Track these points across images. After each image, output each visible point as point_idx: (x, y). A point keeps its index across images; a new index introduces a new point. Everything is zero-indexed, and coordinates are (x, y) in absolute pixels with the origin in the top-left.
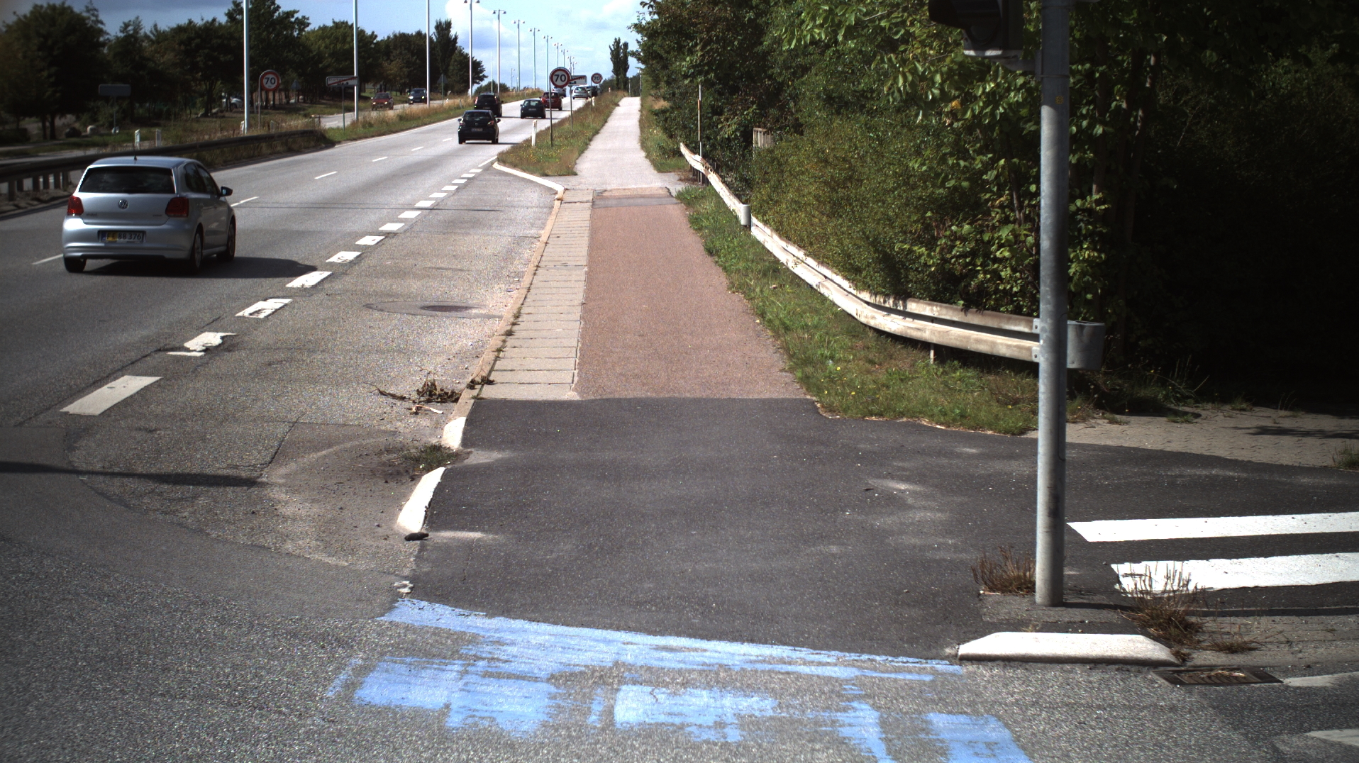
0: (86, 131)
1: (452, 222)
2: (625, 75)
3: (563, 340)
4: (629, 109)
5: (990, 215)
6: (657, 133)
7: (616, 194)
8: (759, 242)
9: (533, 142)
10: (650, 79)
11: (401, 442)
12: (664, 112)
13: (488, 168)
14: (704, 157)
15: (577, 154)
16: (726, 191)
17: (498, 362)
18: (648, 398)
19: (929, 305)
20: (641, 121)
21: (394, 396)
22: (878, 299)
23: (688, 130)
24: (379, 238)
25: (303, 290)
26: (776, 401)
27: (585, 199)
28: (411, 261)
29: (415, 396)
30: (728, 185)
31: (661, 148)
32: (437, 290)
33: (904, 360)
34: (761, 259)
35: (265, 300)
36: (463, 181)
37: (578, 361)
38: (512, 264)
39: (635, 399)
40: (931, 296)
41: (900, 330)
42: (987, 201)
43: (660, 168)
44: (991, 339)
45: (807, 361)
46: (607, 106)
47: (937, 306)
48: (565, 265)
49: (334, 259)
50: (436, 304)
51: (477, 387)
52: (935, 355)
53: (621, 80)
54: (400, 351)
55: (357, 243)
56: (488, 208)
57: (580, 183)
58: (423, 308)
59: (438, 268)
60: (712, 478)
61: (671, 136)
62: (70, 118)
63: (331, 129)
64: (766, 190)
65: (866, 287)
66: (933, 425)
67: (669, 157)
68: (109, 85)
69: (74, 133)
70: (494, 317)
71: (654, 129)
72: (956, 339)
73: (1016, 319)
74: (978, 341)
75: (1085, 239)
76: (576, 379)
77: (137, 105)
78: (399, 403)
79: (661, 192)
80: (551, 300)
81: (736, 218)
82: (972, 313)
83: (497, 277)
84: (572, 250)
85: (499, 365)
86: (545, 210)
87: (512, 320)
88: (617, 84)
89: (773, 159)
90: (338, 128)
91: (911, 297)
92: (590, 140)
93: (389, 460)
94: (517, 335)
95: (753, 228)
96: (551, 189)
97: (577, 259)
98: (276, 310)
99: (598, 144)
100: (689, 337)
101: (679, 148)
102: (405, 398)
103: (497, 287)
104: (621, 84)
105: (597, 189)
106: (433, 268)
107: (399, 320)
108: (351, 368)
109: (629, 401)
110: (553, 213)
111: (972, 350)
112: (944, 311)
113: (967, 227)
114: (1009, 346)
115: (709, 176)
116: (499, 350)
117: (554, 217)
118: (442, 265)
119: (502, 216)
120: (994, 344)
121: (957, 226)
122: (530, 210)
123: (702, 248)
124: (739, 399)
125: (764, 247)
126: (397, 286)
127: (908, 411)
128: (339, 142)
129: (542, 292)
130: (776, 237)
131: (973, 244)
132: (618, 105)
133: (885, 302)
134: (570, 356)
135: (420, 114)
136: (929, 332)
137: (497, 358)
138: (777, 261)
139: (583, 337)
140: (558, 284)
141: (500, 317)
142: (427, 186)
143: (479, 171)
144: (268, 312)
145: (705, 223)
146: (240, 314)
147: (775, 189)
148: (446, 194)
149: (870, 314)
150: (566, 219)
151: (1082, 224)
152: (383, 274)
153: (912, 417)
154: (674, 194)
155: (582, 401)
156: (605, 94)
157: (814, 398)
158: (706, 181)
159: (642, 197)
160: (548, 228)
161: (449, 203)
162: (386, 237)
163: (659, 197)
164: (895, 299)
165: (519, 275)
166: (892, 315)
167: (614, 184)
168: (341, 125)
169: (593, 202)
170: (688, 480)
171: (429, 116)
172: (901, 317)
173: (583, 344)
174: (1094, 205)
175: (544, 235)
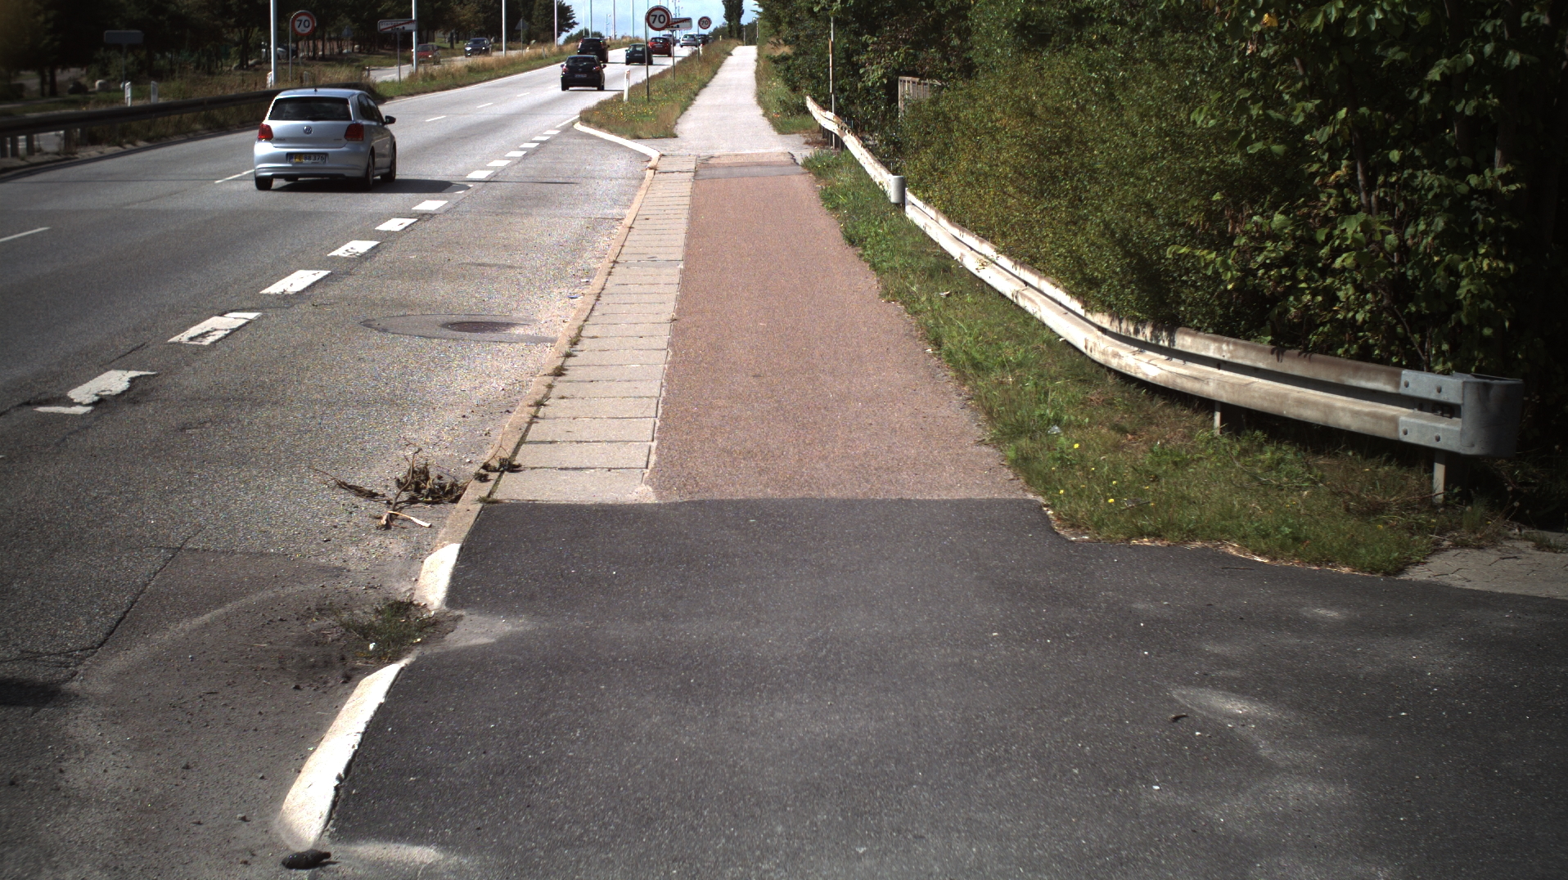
0: (94, 87)
1: (511, 198)
2: (739, 21)
3: (638, 384)
4: (743, 60)
5: (1318, 199)
6: (778, 86)
7: (725, 161)
8: (917, 227)
9: (625, 97)
10: (768, 24)
11: (346, 592)
12: (785, 58)
13: (568, 129)
14: (838, 114)
15: (678, 112)
16: (869, 157)
17: (533, 426)
18: (768, 500)
19: (1215, 340)
20: (757, 72)
21: (359, 491)
22: (1124, 325)
23: (814, 81)
24: (408, 222)
25: (284, 297)
26: (979, 505)
27: (685, 168)
28: (445, 254)
29: (392, 492)
30: (872, 150)
31: (782, 103)
32: (468, 298)
33: (1173, 429)
34: (922, 252)
35: (222, 315)
36: (534, 145)
37: (658, 424)
38: (581, 257)
39: (745, 502)
40: (1215, 325)
41: (1164, 378)
42: (1314, 175)
43: (781, 128)
44: (1323, 400)
45: (1017, 431)
46: (717, 56)
47: (1228, 343)
48: (653, 259)
49: (340, 252)
50: (466, 319)
51: (493, 476)
52: (1222, 421)
53: (734, 27)
54: (392, 403)
55: (377, 228)
56: (561, 180)
57: (681, 147)
58: (445, 325)
59: (479, 265)
60: (887, 690)
61: (794, 89)
62: (73, 72)
63: (385, 82)
64: (927, 156)
65: (1106, 307)
66: (1249, 556)
67: (792, 115)
68: (123, 31)
69: (79, 88)
70: (544, 340)
71: (773, 81)
72: (1264, 399)
73: (1369, 370)
74: (1301, 402)
75: (1483, 240)
76: (653, 458)
77: (158, 56)
78: (363, 503)
79: (782, 158)
80: (628, 313)
81: (884, 193)
82: (1292, 357)
83: (559, 276)
84: (663, 237)
85: (535, 433)
86: (633, 182)
87: (566, 348)
88: (730, 32)
89: (937, 114)
90: (393, 82)
91: (1179, 325)
92: (696, 95)
93: (318, 631)
94: (571, 374)
95: (908, 208)
96: (644, 155)
97: (670, 250)
98: (233, 331)
99: (704, 99)
100: (829, 379)
101: (804, 103)
102: (376, 494)
103: (556, 291)
104: (735, 32)
105: (702, 154)
106: (473, 264)
107: (406, 346)
108: (309, 435)
109: (736, 505)
110: (644, 186)
111: (1291, 416)
112: (1241, 352)
113: (1278, 218)
114: (1356, 414)
115: (844, 139)
116: (539, 404)
117: (644, 192)
118: (486, 260)
119: (577, 190)
120: (1330, 408)
121: (1261, 215)
122: (614, 182)
123: (839, 235)
124: (917, 501)
125: (924, 234)
126: (417, 292)
127: (1203, 529)
128: (391, 98)
129: (617, 300)
130: (943, 222)
131: (1289, 246)
132: (731, 55)
133: (1137, 332)
134: (646, 414)
135: (494, 66)
136: (1215, 384)
137: (535, 418)
138: (947, 256)
139: (669, 378)
140: (640, 289)
141: (553, 341)
142: (487, 151)
143: (556, 132)
144: (219, 334)
145: (842, 200)
146: (175, 339)
147: (940, 154)
148: (509, 162)
149: (1110, 349)
150: (659, 194)
151: (1478, 215)
152: (401, 274)
153: (1210, 539)
154: (800, 161)
155: (659, 505)
156: (716, 43)
157: (1041, 500)
158: (841, 145)
159: (759, 165)
160: (635, 206)
161: (512, 174)
162: (419, 220)
163: (781, 165)
164: (1155, 327)
165: (589, 273)
166: (1148, 353)
167: (723, 148)
168: (397, 78)
169: (696, 172)
170: (843, 694)
171: (504, 67)
172: (1164, 357)
173: (668, 392)
174: (1500, 184)
175: (629, 215)
